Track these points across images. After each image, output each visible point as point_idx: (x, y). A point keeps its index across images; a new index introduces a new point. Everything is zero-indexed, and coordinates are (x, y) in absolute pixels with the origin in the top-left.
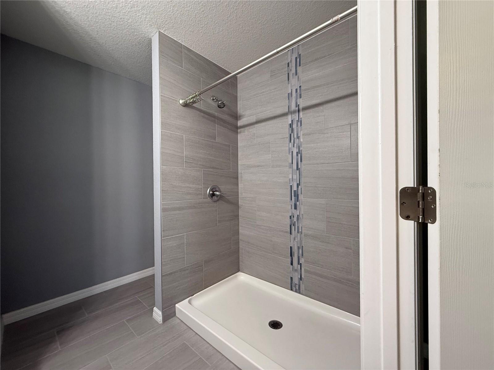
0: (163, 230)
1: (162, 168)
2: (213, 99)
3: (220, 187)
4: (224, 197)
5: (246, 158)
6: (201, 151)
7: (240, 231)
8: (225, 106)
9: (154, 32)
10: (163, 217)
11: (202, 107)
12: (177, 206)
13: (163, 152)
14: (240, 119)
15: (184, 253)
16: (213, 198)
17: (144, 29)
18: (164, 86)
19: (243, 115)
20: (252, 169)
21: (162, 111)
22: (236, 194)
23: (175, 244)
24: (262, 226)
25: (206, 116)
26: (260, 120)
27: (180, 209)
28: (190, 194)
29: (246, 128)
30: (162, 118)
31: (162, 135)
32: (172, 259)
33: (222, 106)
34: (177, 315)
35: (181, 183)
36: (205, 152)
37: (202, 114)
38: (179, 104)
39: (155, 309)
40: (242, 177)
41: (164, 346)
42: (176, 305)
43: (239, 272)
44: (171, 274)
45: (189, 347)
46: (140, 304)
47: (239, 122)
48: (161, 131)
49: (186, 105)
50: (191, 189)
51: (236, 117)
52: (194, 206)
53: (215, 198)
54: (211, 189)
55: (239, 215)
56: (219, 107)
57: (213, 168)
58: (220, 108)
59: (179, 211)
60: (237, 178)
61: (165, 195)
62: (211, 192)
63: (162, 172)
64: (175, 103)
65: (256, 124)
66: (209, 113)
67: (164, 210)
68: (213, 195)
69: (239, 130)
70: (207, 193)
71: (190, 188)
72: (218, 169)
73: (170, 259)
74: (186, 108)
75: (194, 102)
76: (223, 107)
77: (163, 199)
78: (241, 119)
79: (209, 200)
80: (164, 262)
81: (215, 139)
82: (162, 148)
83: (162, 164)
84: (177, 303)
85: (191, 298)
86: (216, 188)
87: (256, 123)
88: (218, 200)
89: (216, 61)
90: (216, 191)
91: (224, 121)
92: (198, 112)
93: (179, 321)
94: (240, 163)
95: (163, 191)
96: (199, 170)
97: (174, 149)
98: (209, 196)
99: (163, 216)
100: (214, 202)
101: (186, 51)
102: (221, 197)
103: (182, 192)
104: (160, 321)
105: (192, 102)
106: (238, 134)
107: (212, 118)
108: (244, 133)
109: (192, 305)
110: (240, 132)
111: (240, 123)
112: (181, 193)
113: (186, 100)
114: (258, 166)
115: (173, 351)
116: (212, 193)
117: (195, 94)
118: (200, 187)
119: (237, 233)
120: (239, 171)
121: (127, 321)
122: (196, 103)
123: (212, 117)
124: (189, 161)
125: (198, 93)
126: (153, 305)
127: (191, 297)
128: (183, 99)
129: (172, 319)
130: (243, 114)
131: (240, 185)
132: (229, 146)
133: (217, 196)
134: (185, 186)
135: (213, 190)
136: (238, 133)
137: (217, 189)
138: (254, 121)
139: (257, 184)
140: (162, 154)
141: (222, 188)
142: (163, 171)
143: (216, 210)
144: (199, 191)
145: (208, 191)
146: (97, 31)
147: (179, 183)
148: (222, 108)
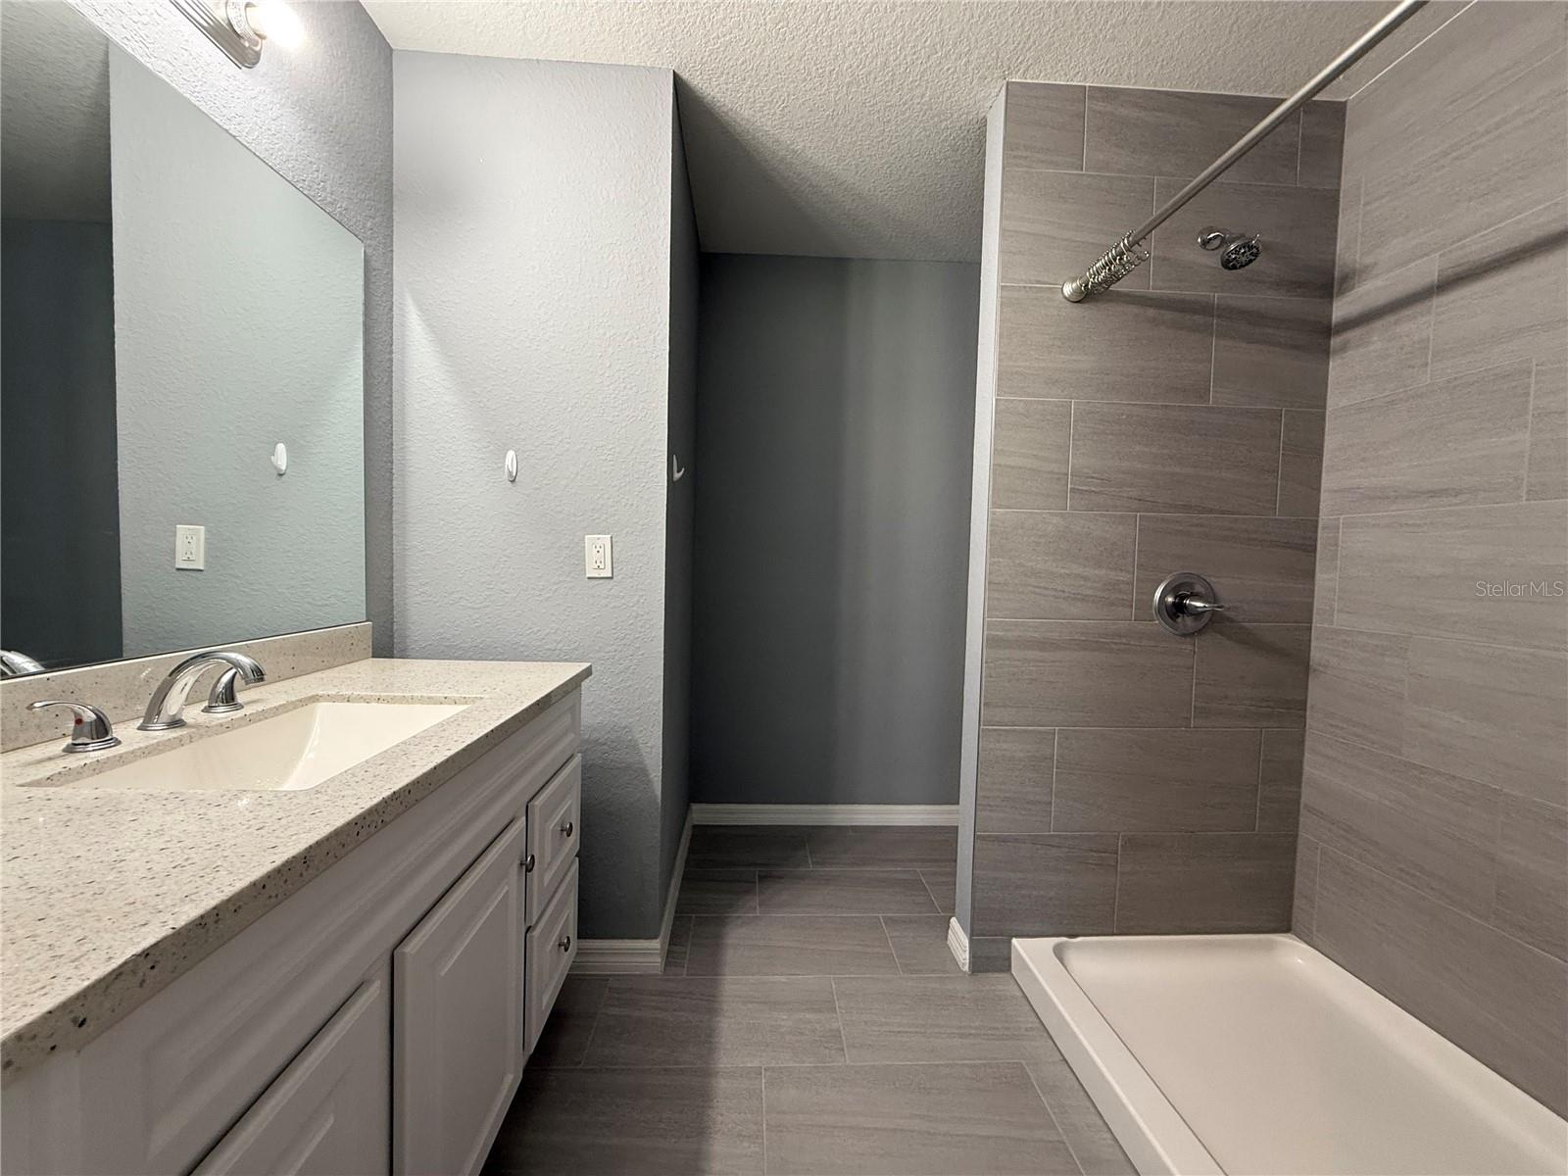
0: (986, 704)
1: (994, 513)
2: (1205, 243)
3: (1212, 580)
4: (1231, 620)
5: (1363, 460)
6: (1137, 448)
7: (1306, 768)
8: (1256, 255)
9: (992, 94)
10: (986, 662)
11: (1154, 288)
12: (1036, 635)
13: (1000, 465)
14: (1342, 292)
15: (1048, 790)
16: (1179, 620)
17: (966, 100)
18: (1015, 254)
19: (1367, 267)
20: (1394, 507)
21: (1001, 336)
22: (1302, 616)
23: (1021, 755)
24: (1438, 773)
25: (1168, 315)
26: (1465, 267)
27: (1043, 645)
28: (1084, 599)
29: (1378, 324)
30: (1000, 360)
31: (1000, 411)
32: (1007, 795)
33: (1244, 259)
34: (1014, 971)
35: (1054, 561)
36: (1154, 450)
37: (1151, 312)
38: (1064, 300)
39: (953, 920)
40: (1336, 545)
41: (962, 1036)
42: (1015, 941)
43: (1289, 935)
44: (1004, 840)
45: (1033, 1086)
46: (922, 893)
47: (1336, 304)
48: (996, 400)
49: (1087, 296)
50: (1089, 584)
51: (1326, 283)
52: (1097, 642)
53: (1188, 622)
54: (1169, 589)
55: (1309, 705)
56: (1228, 264)
57: (1186, 508)
58: (1234, 267)
59: (1040, 650)
60: (1310, 548)
61: (996, 595)
62: (1170, 599)
63: (991, 525)
64: (1049, 300)
65: (1438, 294)
66: (1183, 301)
67: (991, 642)
68: (1178, 610)
69: (1335, 342)
70: (1152, 601)
71: (1086, 579)
72: (1211, 511)
73: (1002, 796)
74: (1087, 305)
75: (1115, 278)
76: (1251, 261)
77: (990, 609)
78: (1353, 288)
79: (1159, 624)
80: (984, 797)
81: (1202, 394)
82: (997, 452)
83: (994, 503)
84: (1017, 936)
85: (1066, 942)
86: (1191, 585)
87: (1438, 287)
88: (1200, 632)
89: (1230, 85)
90: (1195, 596)
91: (1255, 318)
92: (1134, 309)
93: (1019, 994)
94: (1327, 481)
95: (991, 584)
96: (1121, 517)
97: (1035, 453)
98: (1159, 611)
99: (989, 660)
100: (1184, 635)
101: (1100, 106)
102: (1214, 622)
103: (1056, 590)
104: (964, 964)
105: (1105, 281)
106: (1331, 359)
107: (1196, 317)
108: (1362, 350)
109: (1063, 964)
110: (1344, 348)
111: (1341, 309)
112: (1053, 593)
113: (1084, 279)
114: (1434, 493)
115: (985, 1065)
116: (1174, 603)
117: (1116, 248)
118: (1124, 577)
119: (1293, 773)
120: (1324, 517)
121: (888, 920)
122: (1119, 279)
123: (1195, 312)
124: (1084, 488)
125: (1126, 242)
126: (951, 910)
127: (1064, 939)
128: (1074, 280)
129: (997, 975)
130: (1368, 260)
131: (1325, 579)
132: (1276, 416)
133: (1197, 614)
134: (1067, 571)
135: (1181, 591)
136: (1328, 353)
137: (1198, 588)
138: (1433, 277)
139: (1418, 578)
140: (997, 470)
141: (1223, 585)
142: (996, 523)
143: (1189, 668)
144: (1120, 591)
145: (1158, 594)
146: (857, 166)
147: (1046, 561)
148: (1242, 266)
